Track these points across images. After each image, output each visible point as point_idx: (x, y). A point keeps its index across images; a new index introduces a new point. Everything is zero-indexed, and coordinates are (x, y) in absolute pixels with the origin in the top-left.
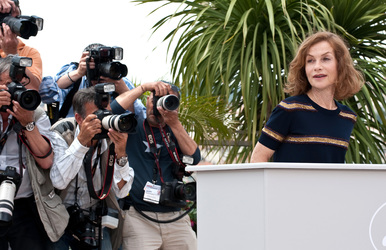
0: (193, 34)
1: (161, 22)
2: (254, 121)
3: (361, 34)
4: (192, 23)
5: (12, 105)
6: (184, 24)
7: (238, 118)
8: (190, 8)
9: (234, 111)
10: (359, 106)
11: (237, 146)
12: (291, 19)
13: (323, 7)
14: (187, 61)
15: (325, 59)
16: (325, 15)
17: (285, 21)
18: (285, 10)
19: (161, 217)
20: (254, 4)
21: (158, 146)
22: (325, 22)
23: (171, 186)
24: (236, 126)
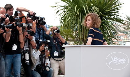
0: (66, 14)
1: (58, 11)
2: (80, 35)
3: (105, 14)
4: (65, 11)
5: (28, 35)
6: (63, 12)
7: (76, 34)
8: (65, 8)
9: (75, 32)
10: (105, 31)
11: (76, 41)
12: (89, 11)
13: (96, 8)
14: (64, 21)
15: (89, 20)
16: (97, 10)
17: (88, 11)
18: (87, 9)
19: (59, 59)
20: (80, 7)
21: (56, 42)
22: (97, 11)
23: (60, 52)
24: (76, 36)
